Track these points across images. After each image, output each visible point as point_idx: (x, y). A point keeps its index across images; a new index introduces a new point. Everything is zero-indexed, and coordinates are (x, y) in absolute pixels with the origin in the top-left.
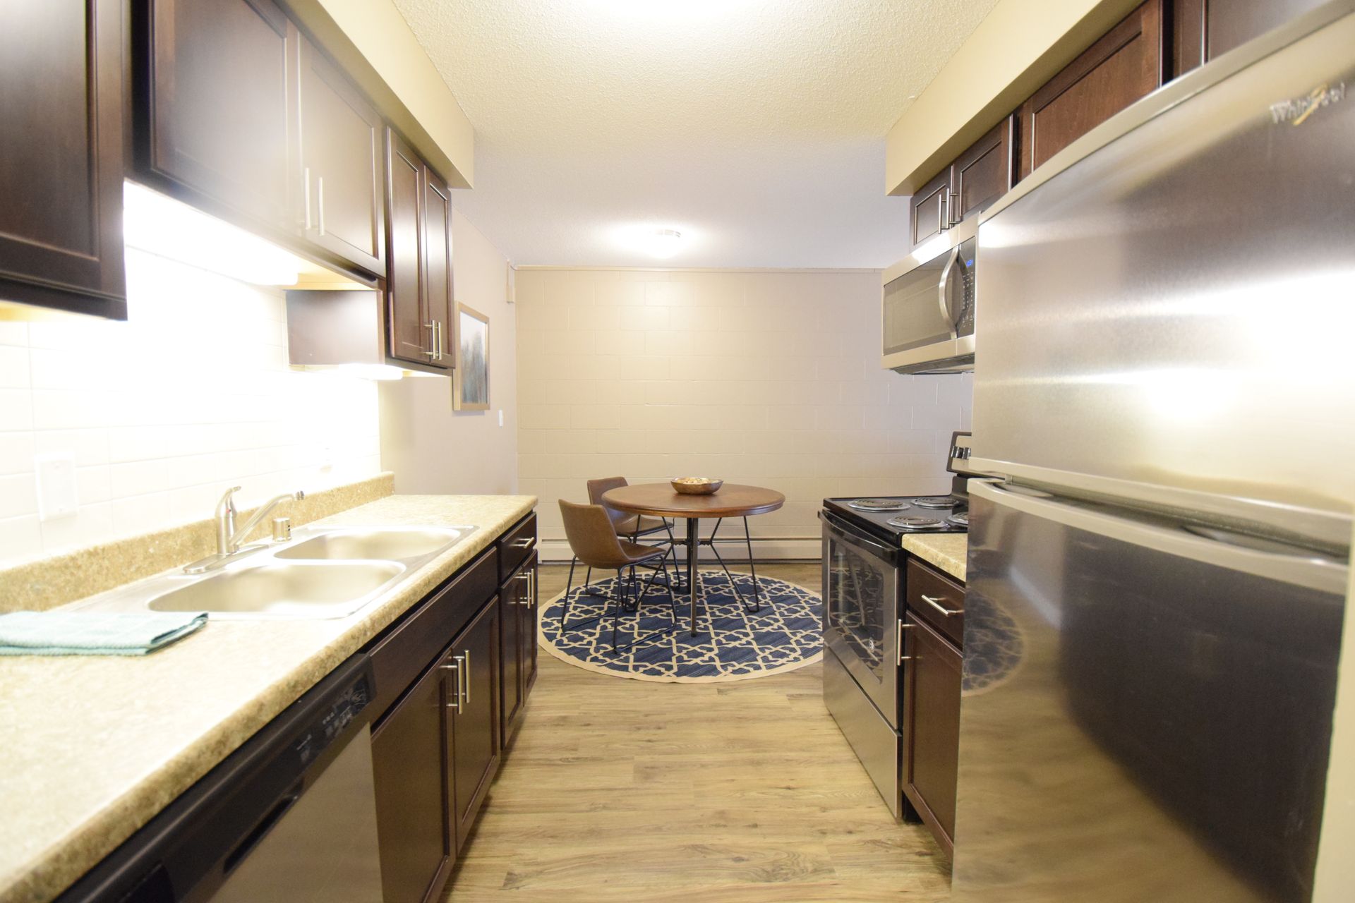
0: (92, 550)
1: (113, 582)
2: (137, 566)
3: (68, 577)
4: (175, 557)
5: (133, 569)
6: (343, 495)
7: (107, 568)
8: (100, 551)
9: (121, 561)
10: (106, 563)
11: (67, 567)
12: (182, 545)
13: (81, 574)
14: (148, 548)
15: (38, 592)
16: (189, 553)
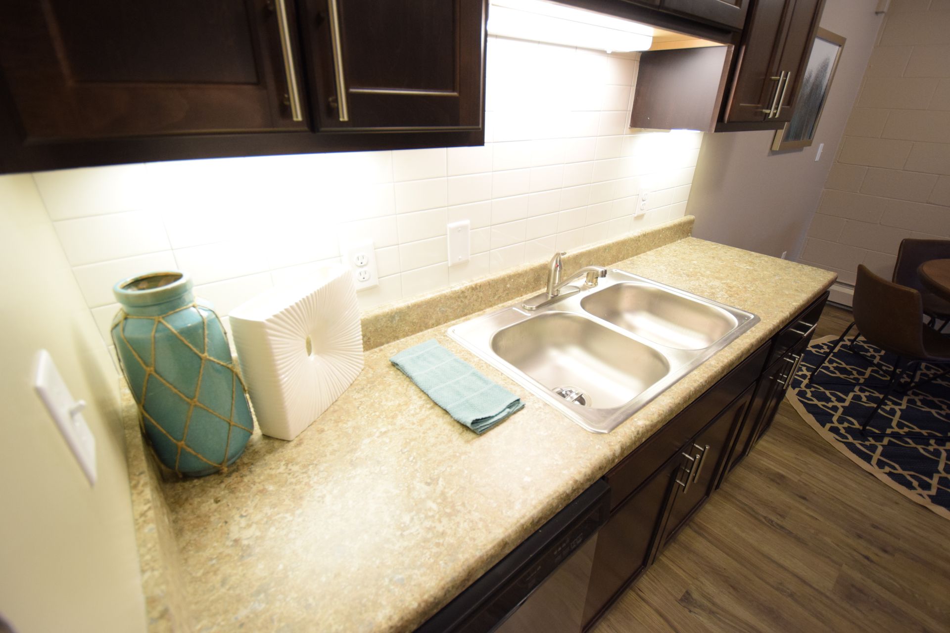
0: (474, 286)
1: (484, 306)
2: (499, 296)
3: (460, 303)
4: (522, 289)
5: (496, 298)
6: (647, 240)
7: (481, 297)
8: (478, 287)
9: (490, 293)
10: (481, 294)
11: (459, 297)
12: (527, 282)
13: (467, 302)
14: (507, 284)
15: (443, 312)
16: (531, 287)
